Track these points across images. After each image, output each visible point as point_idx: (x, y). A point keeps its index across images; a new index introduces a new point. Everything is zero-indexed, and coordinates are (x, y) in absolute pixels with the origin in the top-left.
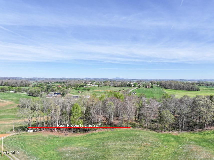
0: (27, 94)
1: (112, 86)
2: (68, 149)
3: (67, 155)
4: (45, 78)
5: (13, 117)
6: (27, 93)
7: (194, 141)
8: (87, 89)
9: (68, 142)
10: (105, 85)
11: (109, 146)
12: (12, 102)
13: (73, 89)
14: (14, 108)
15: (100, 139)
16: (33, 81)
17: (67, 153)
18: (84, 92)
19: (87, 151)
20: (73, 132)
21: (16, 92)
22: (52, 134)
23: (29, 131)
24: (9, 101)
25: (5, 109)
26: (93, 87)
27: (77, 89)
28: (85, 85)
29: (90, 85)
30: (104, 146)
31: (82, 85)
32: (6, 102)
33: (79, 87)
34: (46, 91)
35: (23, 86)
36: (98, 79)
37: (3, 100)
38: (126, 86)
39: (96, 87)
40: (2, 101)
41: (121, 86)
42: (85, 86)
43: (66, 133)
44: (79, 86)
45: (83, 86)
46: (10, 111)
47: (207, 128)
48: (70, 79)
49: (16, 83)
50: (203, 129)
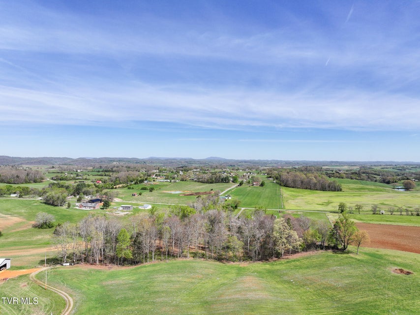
0: (42, 201)
1: (196, 181)
2: (113, 282)
3: (111, 287)
4: (69, 159)
5: (29, 243)
6: (40, 198)
7: (257, 273)
8: (148, 187)
9: (112, 276)
10: (182, 180)
11: (156, 278)
12: (21, 217)
13: (123, 187)
14: (26, 228)
15: (149, 272)
16: (44, 164)
17: (111, 286)
18: (143, 194)
19: (131, 283)
20: (119, 264)
21: (20, 196)
22: (93, 267)
23: (64, 264)
24: (16, 215)
25: (13, 231)
26: (161, 183)
27: (131, 187)
28: (146, 180)
29: (156, 177)
30: (151, 279)
31: (140, 179)
32: (11, 218)
33: (135, 184)
34: (74, 193)
35: (29, 183)
36: (174, 159)
37: (6, 214)
38: (218, 182)
39: (165, 183)
40: (5, 216)
41: (210, 181)
42: (146, 182)
43: (110, 265)
44: (136, 181)
45: (142, 181)
46: (23, 234)
47: (285, 257)
48: (119, 161)
49: (18, 177)
50: (279, 258)
